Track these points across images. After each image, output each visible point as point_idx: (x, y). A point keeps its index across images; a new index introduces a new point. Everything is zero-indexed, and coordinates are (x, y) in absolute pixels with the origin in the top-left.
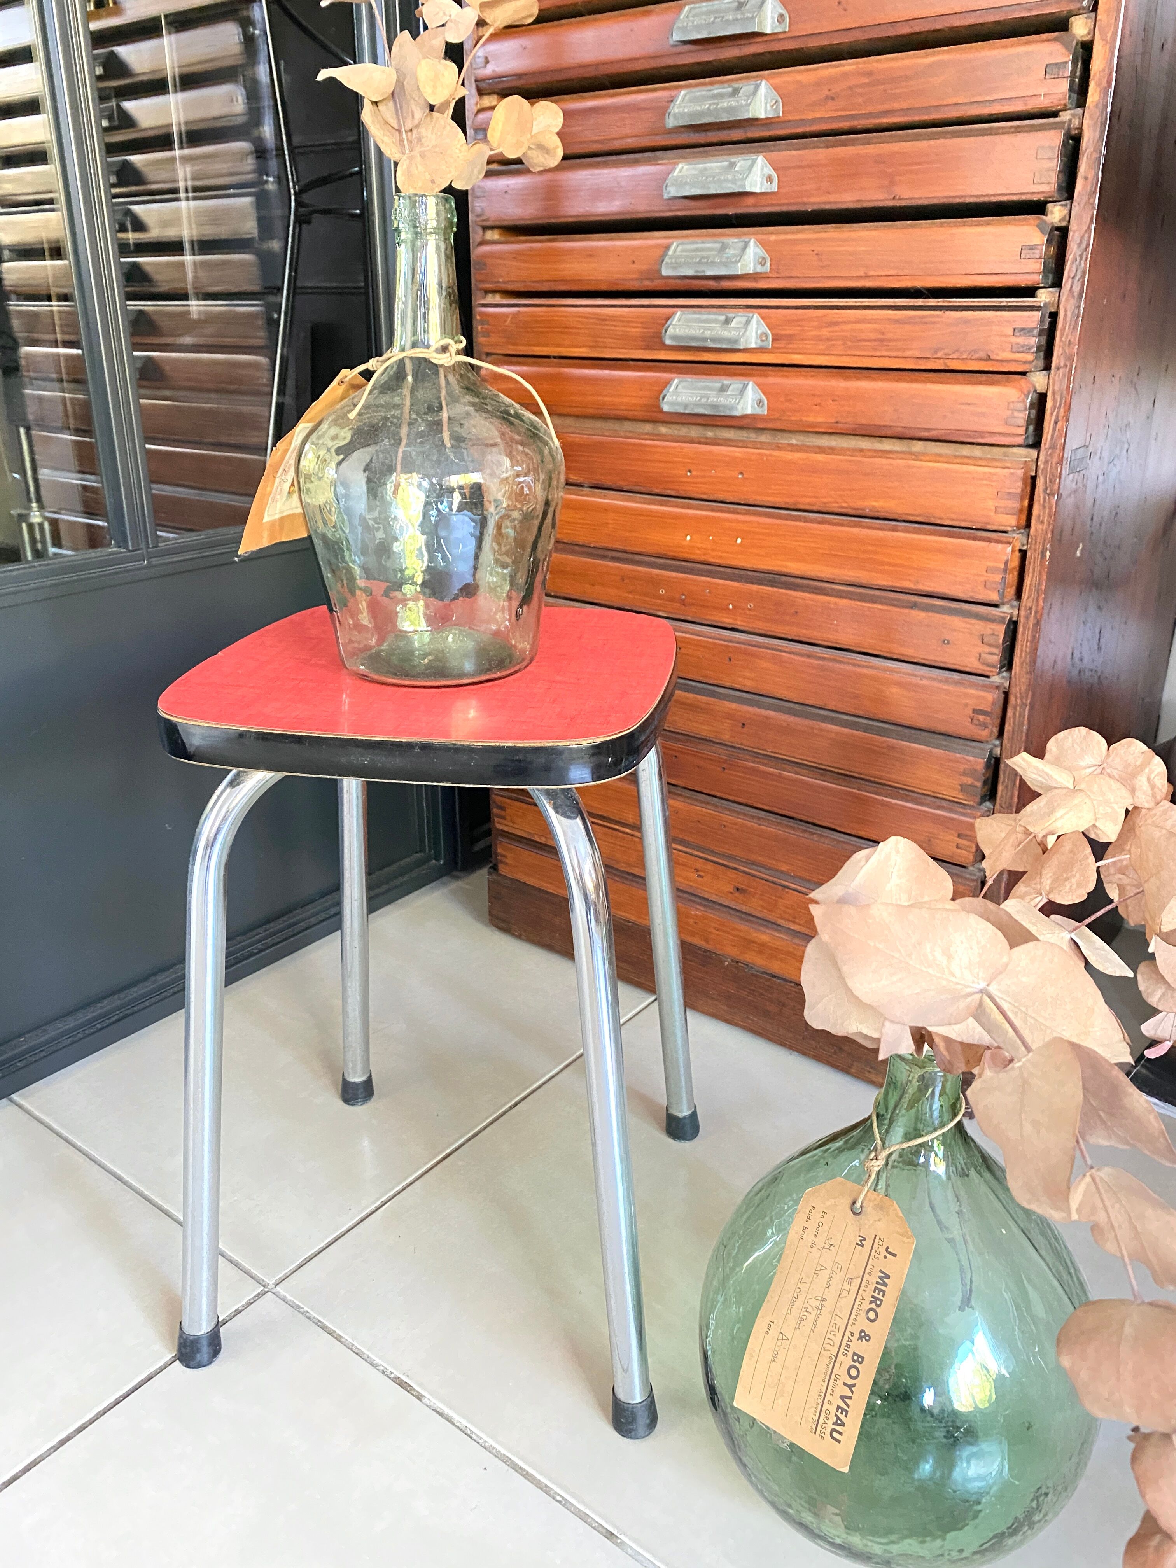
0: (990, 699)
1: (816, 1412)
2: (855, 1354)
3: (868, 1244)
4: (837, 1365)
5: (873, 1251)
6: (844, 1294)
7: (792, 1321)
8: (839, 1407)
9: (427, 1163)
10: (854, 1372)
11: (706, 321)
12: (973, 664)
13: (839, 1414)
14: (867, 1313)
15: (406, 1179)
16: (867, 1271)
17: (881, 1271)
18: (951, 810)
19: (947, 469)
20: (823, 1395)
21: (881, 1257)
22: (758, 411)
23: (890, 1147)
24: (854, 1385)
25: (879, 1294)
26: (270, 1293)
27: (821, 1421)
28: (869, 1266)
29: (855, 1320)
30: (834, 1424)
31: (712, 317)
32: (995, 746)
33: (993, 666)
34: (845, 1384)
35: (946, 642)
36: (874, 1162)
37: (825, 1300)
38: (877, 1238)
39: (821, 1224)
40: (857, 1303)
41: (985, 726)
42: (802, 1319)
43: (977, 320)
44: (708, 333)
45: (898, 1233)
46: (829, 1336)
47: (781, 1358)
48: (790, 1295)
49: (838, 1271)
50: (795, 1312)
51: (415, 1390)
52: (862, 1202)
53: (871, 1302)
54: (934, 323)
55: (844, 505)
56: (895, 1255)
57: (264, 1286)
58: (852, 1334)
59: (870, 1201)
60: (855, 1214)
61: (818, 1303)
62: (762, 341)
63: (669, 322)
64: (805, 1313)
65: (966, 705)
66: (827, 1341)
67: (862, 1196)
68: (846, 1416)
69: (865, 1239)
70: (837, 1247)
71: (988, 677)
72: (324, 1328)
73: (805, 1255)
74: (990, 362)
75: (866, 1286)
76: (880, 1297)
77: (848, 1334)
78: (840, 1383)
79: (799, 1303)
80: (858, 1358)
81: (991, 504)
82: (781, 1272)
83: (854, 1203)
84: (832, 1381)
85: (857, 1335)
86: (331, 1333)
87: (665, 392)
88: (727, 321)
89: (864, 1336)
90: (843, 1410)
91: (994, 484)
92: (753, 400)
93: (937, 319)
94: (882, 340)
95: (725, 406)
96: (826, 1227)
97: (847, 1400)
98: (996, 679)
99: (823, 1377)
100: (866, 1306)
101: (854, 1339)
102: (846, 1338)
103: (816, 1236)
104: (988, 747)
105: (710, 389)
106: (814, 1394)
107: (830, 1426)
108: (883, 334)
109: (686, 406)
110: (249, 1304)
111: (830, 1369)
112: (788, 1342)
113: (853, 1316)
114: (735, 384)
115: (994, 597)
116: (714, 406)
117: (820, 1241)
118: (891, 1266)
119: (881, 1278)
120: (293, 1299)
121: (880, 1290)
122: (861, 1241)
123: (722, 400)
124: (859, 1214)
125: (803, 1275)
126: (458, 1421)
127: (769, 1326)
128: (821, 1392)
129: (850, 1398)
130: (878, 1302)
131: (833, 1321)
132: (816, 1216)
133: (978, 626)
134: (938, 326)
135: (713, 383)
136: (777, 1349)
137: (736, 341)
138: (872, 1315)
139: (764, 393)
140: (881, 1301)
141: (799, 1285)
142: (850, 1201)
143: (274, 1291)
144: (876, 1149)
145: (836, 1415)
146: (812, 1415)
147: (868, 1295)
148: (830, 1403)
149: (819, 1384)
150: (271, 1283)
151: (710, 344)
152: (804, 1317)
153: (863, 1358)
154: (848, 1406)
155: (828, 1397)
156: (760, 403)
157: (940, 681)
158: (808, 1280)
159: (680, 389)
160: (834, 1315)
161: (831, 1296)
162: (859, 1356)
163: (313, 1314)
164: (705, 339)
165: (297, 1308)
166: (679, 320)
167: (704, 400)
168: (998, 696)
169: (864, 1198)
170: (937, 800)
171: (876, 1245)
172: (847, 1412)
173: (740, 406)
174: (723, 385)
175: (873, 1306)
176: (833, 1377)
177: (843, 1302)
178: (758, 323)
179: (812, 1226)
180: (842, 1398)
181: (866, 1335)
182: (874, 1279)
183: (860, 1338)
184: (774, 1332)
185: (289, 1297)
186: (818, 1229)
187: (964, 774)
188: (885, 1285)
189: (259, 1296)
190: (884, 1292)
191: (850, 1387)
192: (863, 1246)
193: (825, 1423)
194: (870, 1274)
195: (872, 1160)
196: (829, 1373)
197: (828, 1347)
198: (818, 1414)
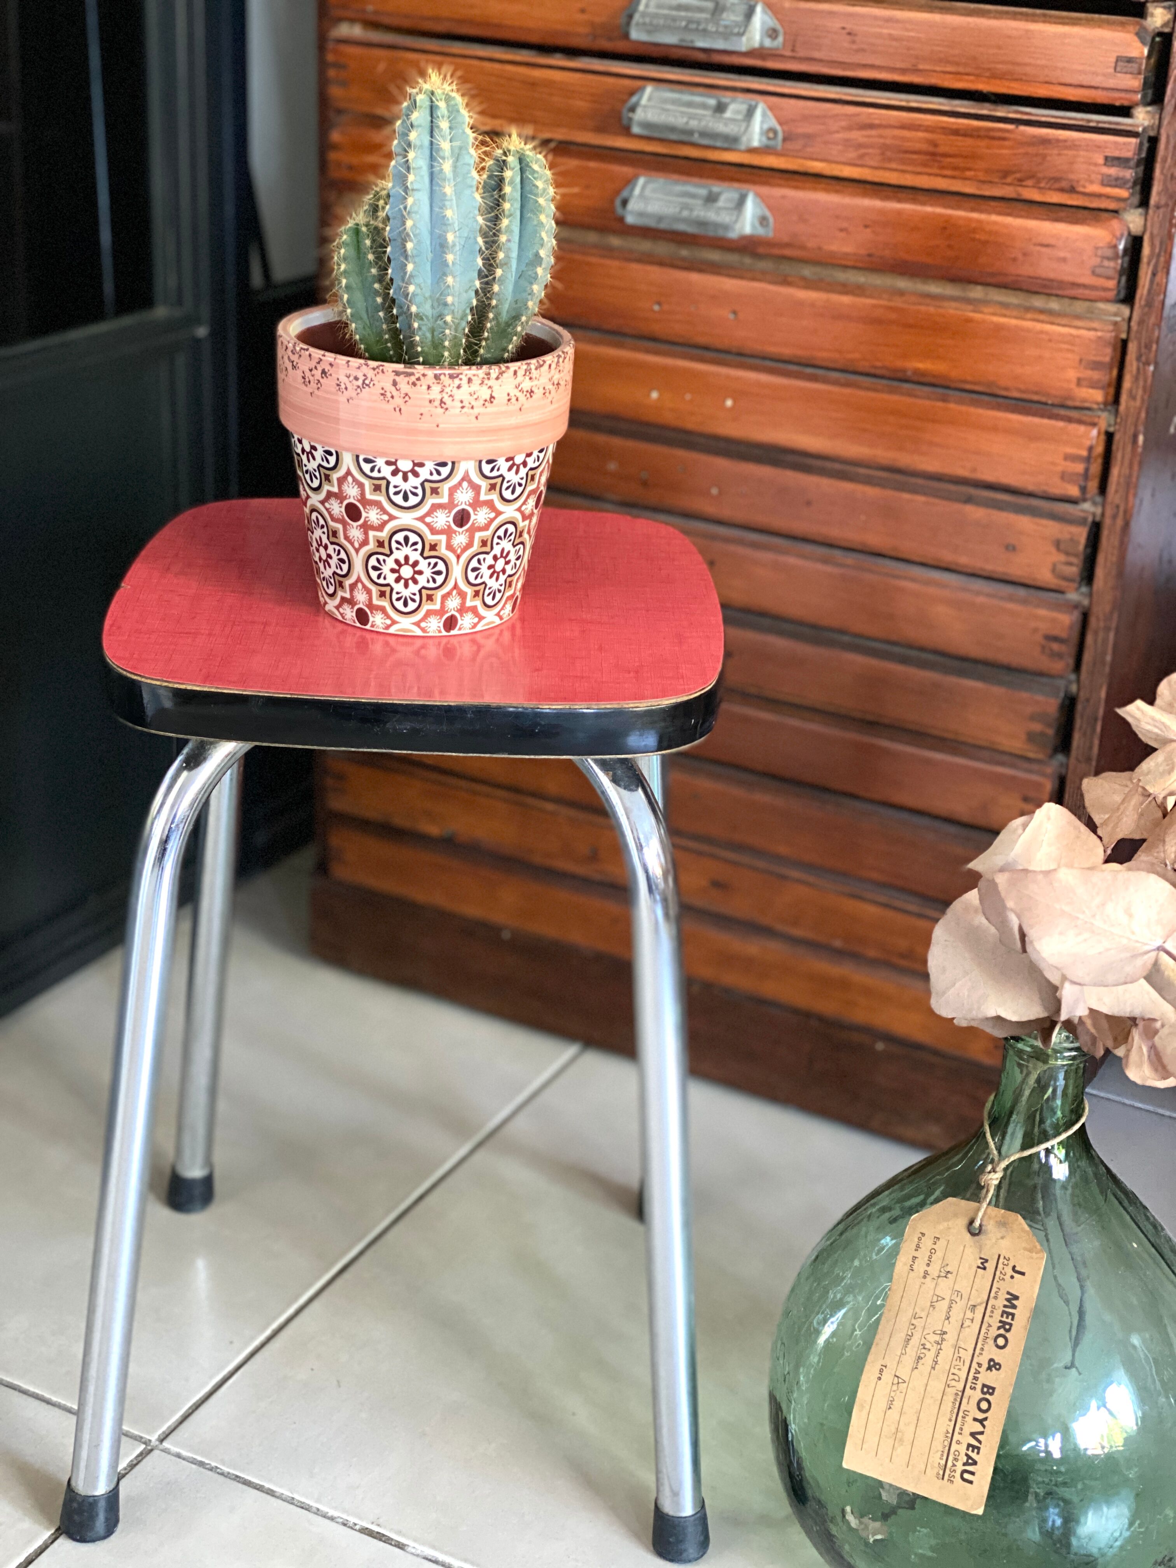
0: (1067, 620)
1: (942, 1455)
2: (984, 1386)
3: (990, 1266)
4: (965, 1401)
5: (998, 1273)
6: (967, 1323)
7: (909, 1360)
8: (969, 1445)
10: (984, 1405)
11: (690, 104)
12: (1045, 576)
13: (970, 1453)
14: (995, 1340)
16: (992, 1294)
17: (1008, 1293)
18: (1013, 766)
19: (1016, 326)
20: (950, 1435)
21: (1007, 1277)
22: (761, 231)
23: (1008, 1156)
24: (986, 1419)
25: (1007, 1318)
26: (156, 1452)
27: (950, 1464)
28: (994, 1290)
29: (982, 1349)
30: (964, 1464)
31: (698, 99)
32: (1070, 682)
33: (1070, 580)
34: (975, 1419)
35: (1011, 548)
36: (992, 1176)
37: (945, 1333)
38: (1002, 1257)
39: (933, 1251)
40: (983, 1330)
41: (1060, 656)
42: (920, 1358)
43: (1058, 141)
44: (694, 124)
45: (1025, 1249)
46: (953, 1371)
47: (897, 1404)
48: (903, 1335)
49: (958, 1300)
50: (912, 1351)
51: (393, 1540)
52: (981, 1220)
53: (999, 1328)
54: (1004, 139)
55: (879, 364)
56: (1023, 1274)
57: (145, 1443)
58: (980, 1365)
59: (990, 1218)
60: (973, 1234)
61: (938, 1338)
62: (769, 139)
63: (634, 99)
64: (923, 1351)
65: (1035, 630)
66: (951, 1377)
67: (980, 1214)
68: (978, 1453)
69: (987, 1261)
70: (955, 1273)
71: (1062, 592)
73: (917, 1287)
74: (1075, 196)
75: (992, 1312)
76: (1009, 1320)
77: (974, 1365)
78: (969, 1419)
79: (915, 1341)
80: (989, 1390)
81: (1072, 374)
82: (890, 1310)
83: (971, 1222)
84: (960, 1419)
85: (985, 1365)
87: (625, 194)
88: (720, 108)
89: (993, 1365)
90: (974, 1447)
91: (1076, 349)
92: (754, 216)
93: (1007, 135)
94: (933, 154)
95: (717, 225)
96: (940, 1254)
97: (979, 1437)
98: (1073, 596)
99: (948, 1416)
100: (994, 1332)
101: (982, 1370)
102: (973, 1370)
103: (928, 1265)
104: (1061, 683)
105: (693, 196)
106: (940, 1436)
107: (960, 1467)
108: (936, 145)
109: (660, 219)
111: (957, 1406)
112: (905, 1385)
113: (979, 1346)
114: (727, 194)
115: (1074, 491)
116: (702, 224)
117: (934, 1270)
118: (1018, 1286)
119: (1008, 1300)
120: (191, 1455)
121: (1008, 1314)
122: (982, 1263)
123: (711, 215)
124: (977, 1234)
125: (917, 1310)
127: (881, 1371)
128: (948, 1432)
129: (982, 1433)
130: (1007, 1327)
131: (956, 1355)
132: (927, 1243)
133: (1053, 528)
134: (1006, 143)
135: (698, 188)
136: (893, 1394)
137: (735, 140)
138: (1001, 1341)
139: (770, 208)
140: (1011, 1325)
141: (914, 1321)
142: (964, 1222)
143: (161, 1447)
144: (992, 1161)
145: (967, 1455)
146: (937, 1460)
147: (994, 1321)
148: (958, 1442)
149: (945, 1425)
150: (154, 1438)
151: (696, 138)
152: (922, 1356)
153: (994, 1389)
154: (980, 1442)
155: (956, 1437)
156: (763, 220)
157: (1002, 598)
158: (923, 1315)
159: (647, 192)
160: (957, 1348)
161: (952, 1329)
162: (989, 1387)
163: (226, 1469)
164: (691, 132)
165: (201, 1464)
166: (650, 99)
167: (685, 213)
168: (1076, 616)
169: (983, 1217)
170: (994, 754)
171: (1000, 1266)
172: (979, 1448)
173: (738, 226)
174: (710, 193)
175: (1002, 1331)
176: (961, 1414)
177: (966, 1331)
178: (764, 115)
179: (924, 1255)
180: (973, 1435)
181: (996, 1364)
182: (1001, 1302)
183: (989, 1368)
184: (887, 1376)
185: (185, 1453)
186: (930, 1258)
187: (1033, 718)
188: (1014, 1307)
189: (142, 1456)
190: (1013, 1315)
191: (981, 1422)
192: (985, 1268)
193: (954, 1465)
194: (996, 1298)
195: (990, 1172)
196: (956, 1411)
197: (953, 1383)
198: (945, 1458)
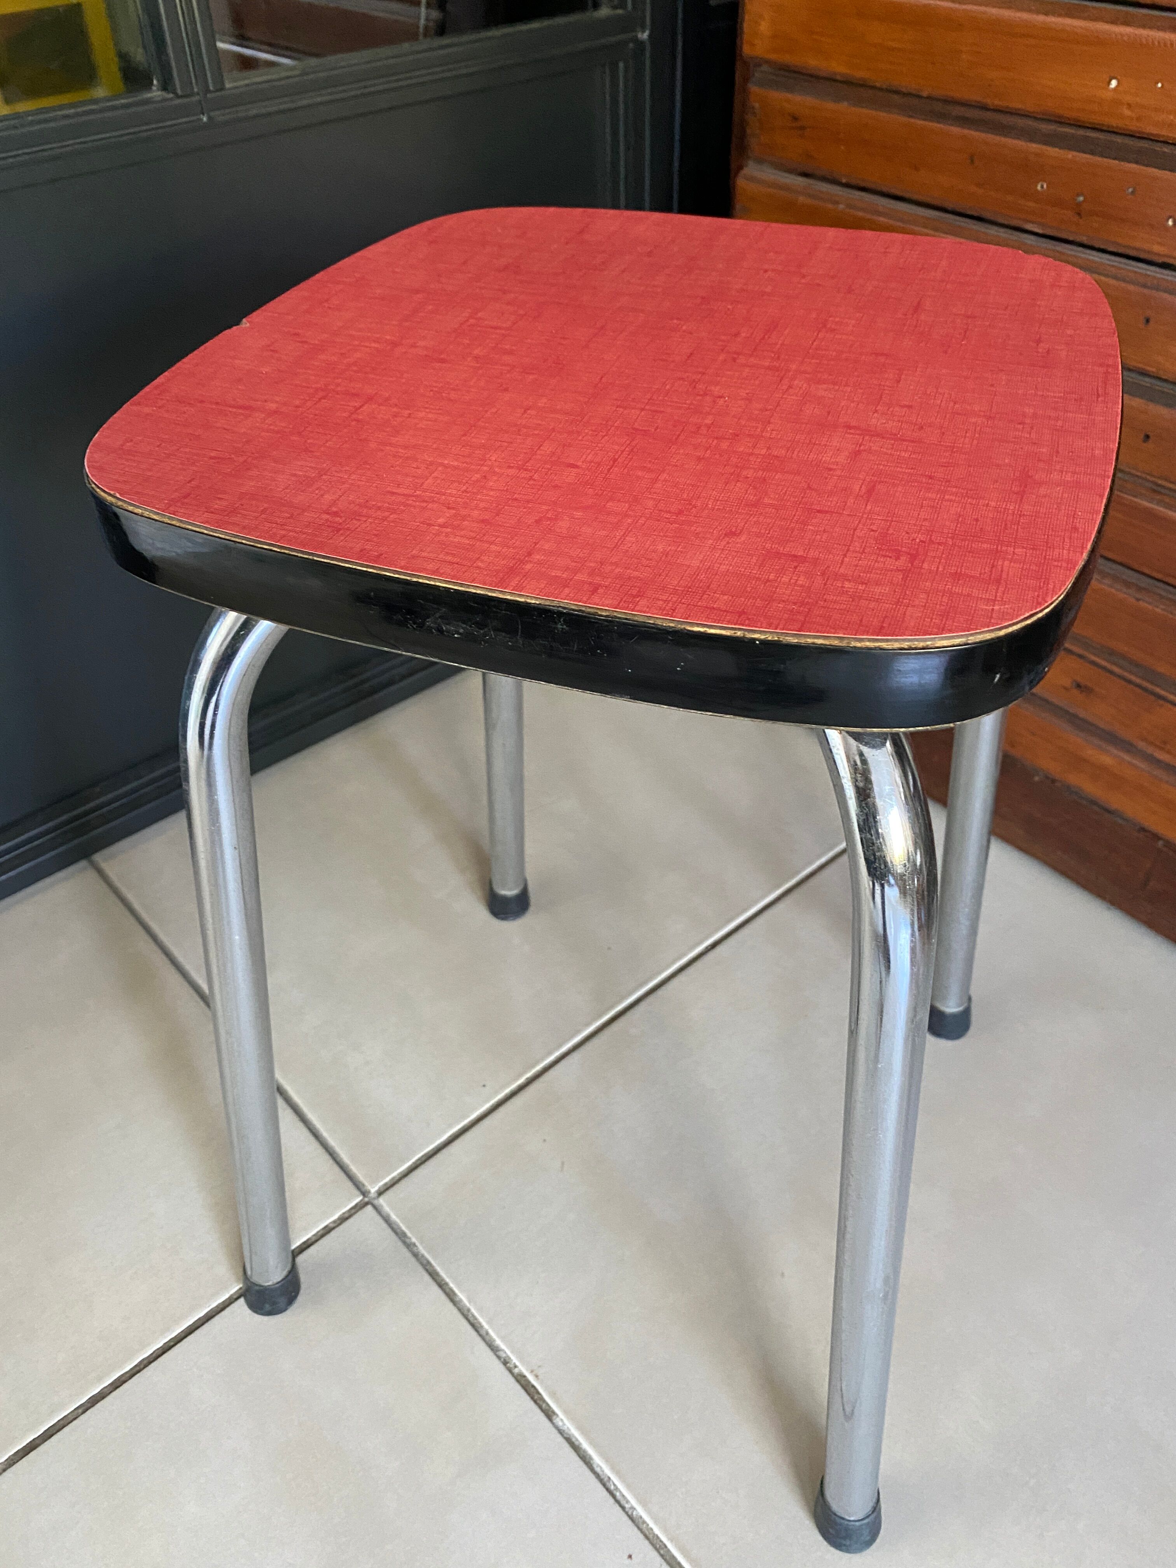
9: (588, 1025)
15: (560, 1046)
26: (369, 1208)
51: (544, 1401)
57: (364, 1194)
72: (434, 1275)
86: (442, 1285)
110: (343, 1219)
120: (398, 1221)
126: (598, 1466)
143: (376, 1202)
150: (373, 1190)
165: (402, 1236)
185: (394, 1217)
189: (356, 1209)
